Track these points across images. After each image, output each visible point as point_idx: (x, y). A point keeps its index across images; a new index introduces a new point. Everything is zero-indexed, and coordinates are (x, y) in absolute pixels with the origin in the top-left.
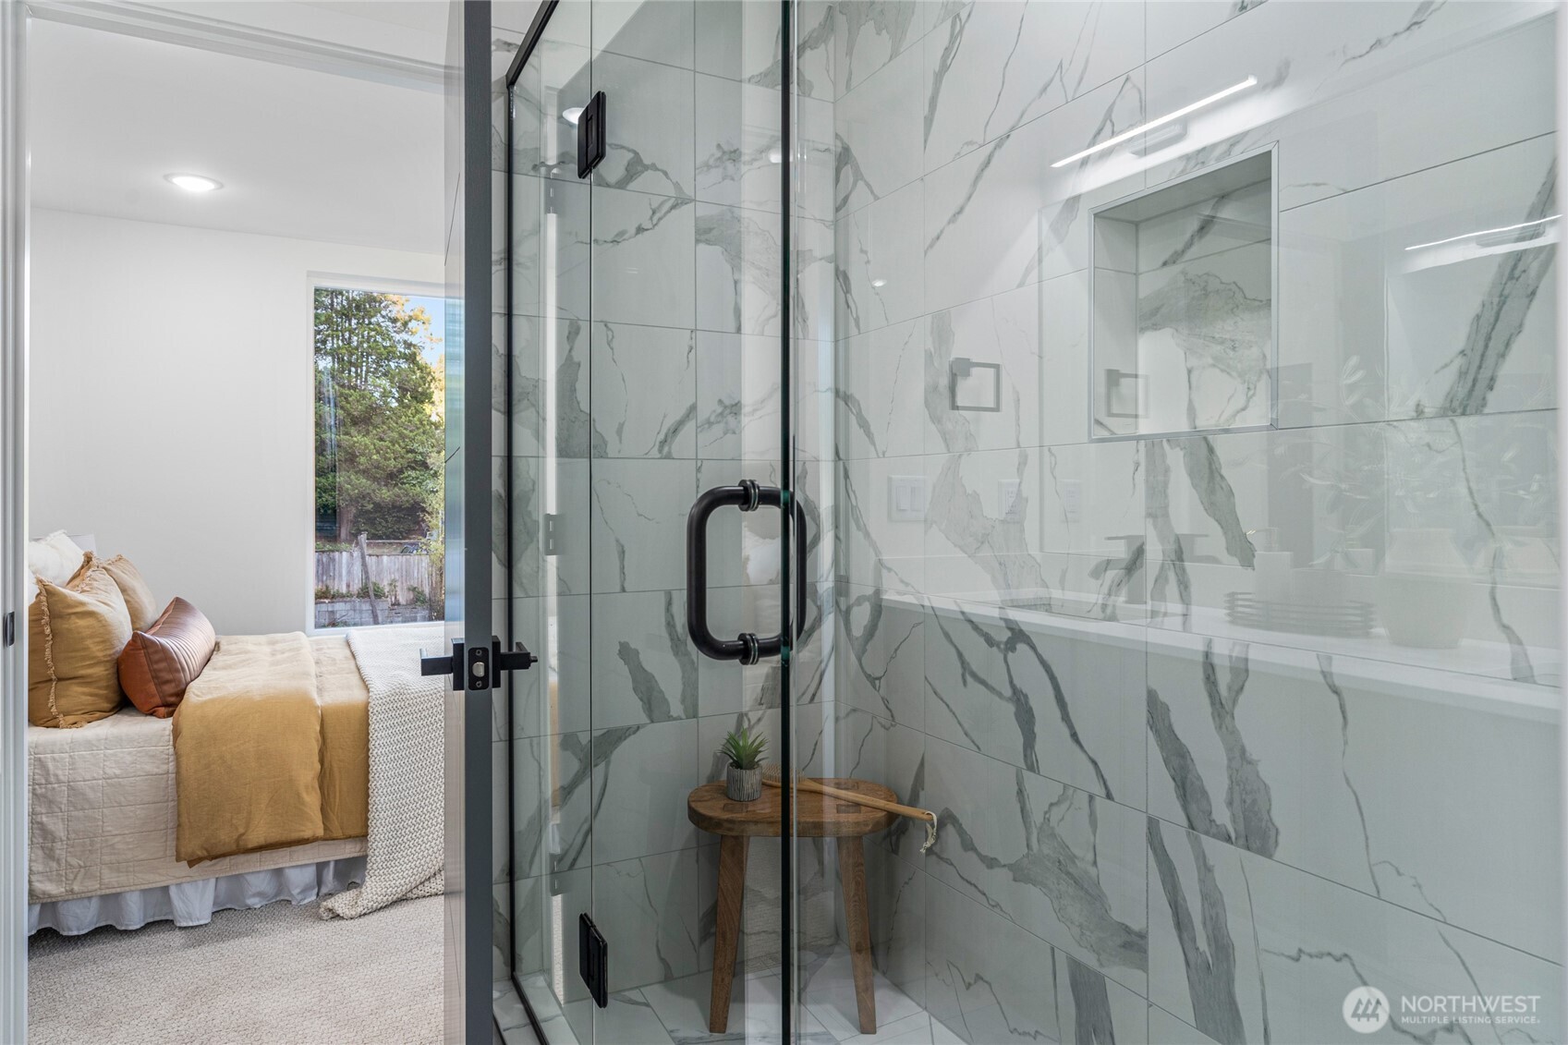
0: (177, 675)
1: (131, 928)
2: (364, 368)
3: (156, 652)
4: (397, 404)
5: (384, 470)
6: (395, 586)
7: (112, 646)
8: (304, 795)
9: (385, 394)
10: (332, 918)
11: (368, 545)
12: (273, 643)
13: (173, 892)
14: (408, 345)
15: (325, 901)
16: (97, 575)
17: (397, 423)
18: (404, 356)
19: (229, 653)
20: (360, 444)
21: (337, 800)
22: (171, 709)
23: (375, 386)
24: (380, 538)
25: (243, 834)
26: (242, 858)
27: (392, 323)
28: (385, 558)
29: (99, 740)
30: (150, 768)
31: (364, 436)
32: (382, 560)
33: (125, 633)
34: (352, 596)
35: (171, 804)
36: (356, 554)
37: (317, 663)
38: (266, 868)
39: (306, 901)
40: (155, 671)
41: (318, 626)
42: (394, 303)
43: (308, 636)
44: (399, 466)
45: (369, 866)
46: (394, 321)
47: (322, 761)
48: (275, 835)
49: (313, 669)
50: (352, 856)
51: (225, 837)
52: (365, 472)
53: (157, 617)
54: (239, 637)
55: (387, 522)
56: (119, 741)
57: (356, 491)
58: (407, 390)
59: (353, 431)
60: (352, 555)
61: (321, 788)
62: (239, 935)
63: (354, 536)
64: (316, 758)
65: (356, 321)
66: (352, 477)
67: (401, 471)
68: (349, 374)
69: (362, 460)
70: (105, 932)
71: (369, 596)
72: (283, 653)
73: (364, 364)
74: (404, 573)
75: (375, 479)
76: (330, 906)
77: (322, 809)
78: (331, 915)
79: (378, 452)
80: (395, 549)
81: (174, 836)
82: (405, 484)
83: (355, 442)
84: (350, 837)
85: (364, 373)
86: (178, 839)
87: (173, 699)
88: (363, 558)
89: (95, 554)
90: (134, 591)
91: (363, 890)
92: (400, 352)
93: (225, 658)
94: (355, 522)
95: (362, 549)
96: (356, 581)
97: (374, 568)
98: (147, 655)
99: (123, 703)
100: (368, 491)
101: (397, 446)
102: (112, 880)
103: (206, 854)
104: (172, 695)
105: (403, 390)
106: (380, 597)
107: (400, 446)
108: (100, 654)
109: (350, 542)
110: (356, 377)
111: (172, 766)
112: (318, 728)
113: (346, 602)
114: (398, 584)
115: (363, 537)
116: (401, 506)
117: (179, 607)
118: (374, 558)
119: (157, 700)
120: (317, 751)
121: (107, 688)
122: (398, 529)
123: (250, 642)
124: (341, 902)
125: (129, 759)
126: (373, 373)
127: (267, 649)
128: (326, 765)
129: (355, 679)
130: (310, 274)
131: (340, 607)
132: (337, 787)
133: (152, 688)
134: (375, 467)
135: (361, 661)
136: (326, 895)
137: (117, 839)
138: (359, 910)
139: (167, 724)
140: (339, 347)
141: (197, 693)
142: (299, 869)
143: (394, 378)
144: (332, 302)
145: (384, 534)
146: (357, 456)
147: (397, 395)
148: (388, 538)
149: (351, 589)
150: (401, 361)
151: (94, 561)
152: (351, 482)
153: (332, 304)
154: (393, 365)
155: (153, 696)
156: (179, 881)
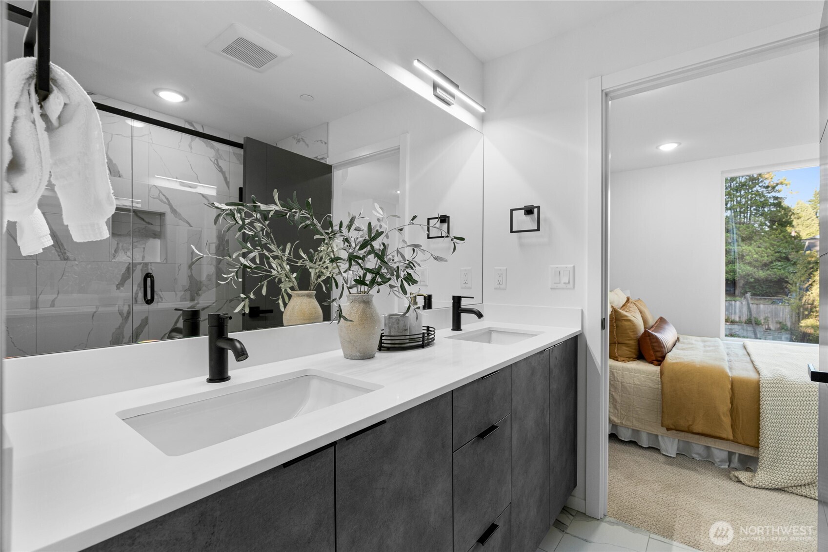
0: (662, 349)
1: (643, 446)
2: (749, 214)
3: (653, 339)
4: (768, 229)
5: (761, 262)
6: (768, 320)
7: (637, 334)
8: (722, 417)
9: (761, 225)
10: (737, 481)
11: (751, 298)
12: (704, 341)
13: (660, 438)
14: (776, 198)
15: (733, 471)
16: (631, 305)
17: (769, 238)
18: (774, 205)
19: (683, 343)
20: (747, 250)
21: (741, 424)
22: (659, 363)
23: (755, 221)
24: (759, 295)
25: (691, 425)
26: (690, 435)
27: (766, 188)
28: (762, 306)
29: (632, 369)
30: (651, 385)
31: (749, 246)
32: (760, 307)
33: (642, 329)
34: (742, 322)
35: (659, 402)
36: (744, 303)
37: (728, 354)
38: (702, 444)
39: (722, 467)
40: (653, 346)
41: (726, 336)
42: (766, 178)
43: (722, 340)
44: (770, 260)
45: (760, 464)
46: (767, 187)
47: (732, 403)
48: (707, 431)
49: (726, 358)
50: (749, 455)
51: (683, 423)
52: (750, 264)
53: (653, 324)
54: (688, 336)
55: (762, 287)
56: (639, 371)
57: (744, 273)
58: (775, 222)
59: (742, 244)
60: (742, 303)
61: (731, 416)
62: (689, 469)
63: (743, 294)
64: (729, 401)
65: (744, 192)
66: (742, 266)
67: (771, 262)
68: (740, 217)
69: (748, 257)
70: (633, 443)
71: (752, 324)
72: (709, 347)
73: (749, 211)
74: (774, 314)
75: (755, 267)
76: (736, 475)
77: (732, 426)
78: (736, 480)
79: (757, 253)
80: (768, 302)
81: (661, 415)
82: (774, 269)
83: (743, 250)
84: (748, 445)
85: (748, 216)
86: (662, 417)
87: (660, 359)
88: (748, 304)
89: (630, 297)
90: (644, 313)
91: (756, 474)
92: (771, 203)
93: (682, 345)
94: (743, 287)
95: (747, 300)
96: (744, 316)
97: (755, 310)
98: (650, 339)
99: (640, 356)
100: (751, 273)
101: (769, 250)
102: (637, 425)
103: (674, 428)
104: (660, 357)
105: (773, 222)
106: (758, 325)
107: (770, 250)
108: (632, 336)
109: (741, 297)
110: (744, 219)
111: (660, 386)
112: (730, 387)
113: (738, 325)
114: (770, 319)
115: (748, 295)
116: (771, 280)
117: (662, 322)
118: (755, 306)
119: (654, 358)
120: (729, 397)
121: (635, 349)
122: (770, 291)
123: (693, 339)
124: (743, 476)
125: (643, 379)
126: (754, 215)
127: (702, 344)
128: (734, 405)
129: (750, 366)
130: (723, 172)
131: (736, 328)
132: (741, 418)
133: (652, 352)
134: (755, 261)
135: (753, 358)
136: (733, 468)
137: (638, 409)
138: (754, 484)
139: (658, 368)
140: (734, 205)
141: (670, 358)
142: (720, 451)
143: (767, 216)
144: (731, 185)
145: (761, 294)
146: (745, 256)
147: (769, 224)
148: (763, 296)
149: (741, 319)
150: (772, 207)
151: (630, 300)
152: (741, 268)
153: (731, 186)
154: (766, 210)
155: (652, 356)
156: (662, 435)
